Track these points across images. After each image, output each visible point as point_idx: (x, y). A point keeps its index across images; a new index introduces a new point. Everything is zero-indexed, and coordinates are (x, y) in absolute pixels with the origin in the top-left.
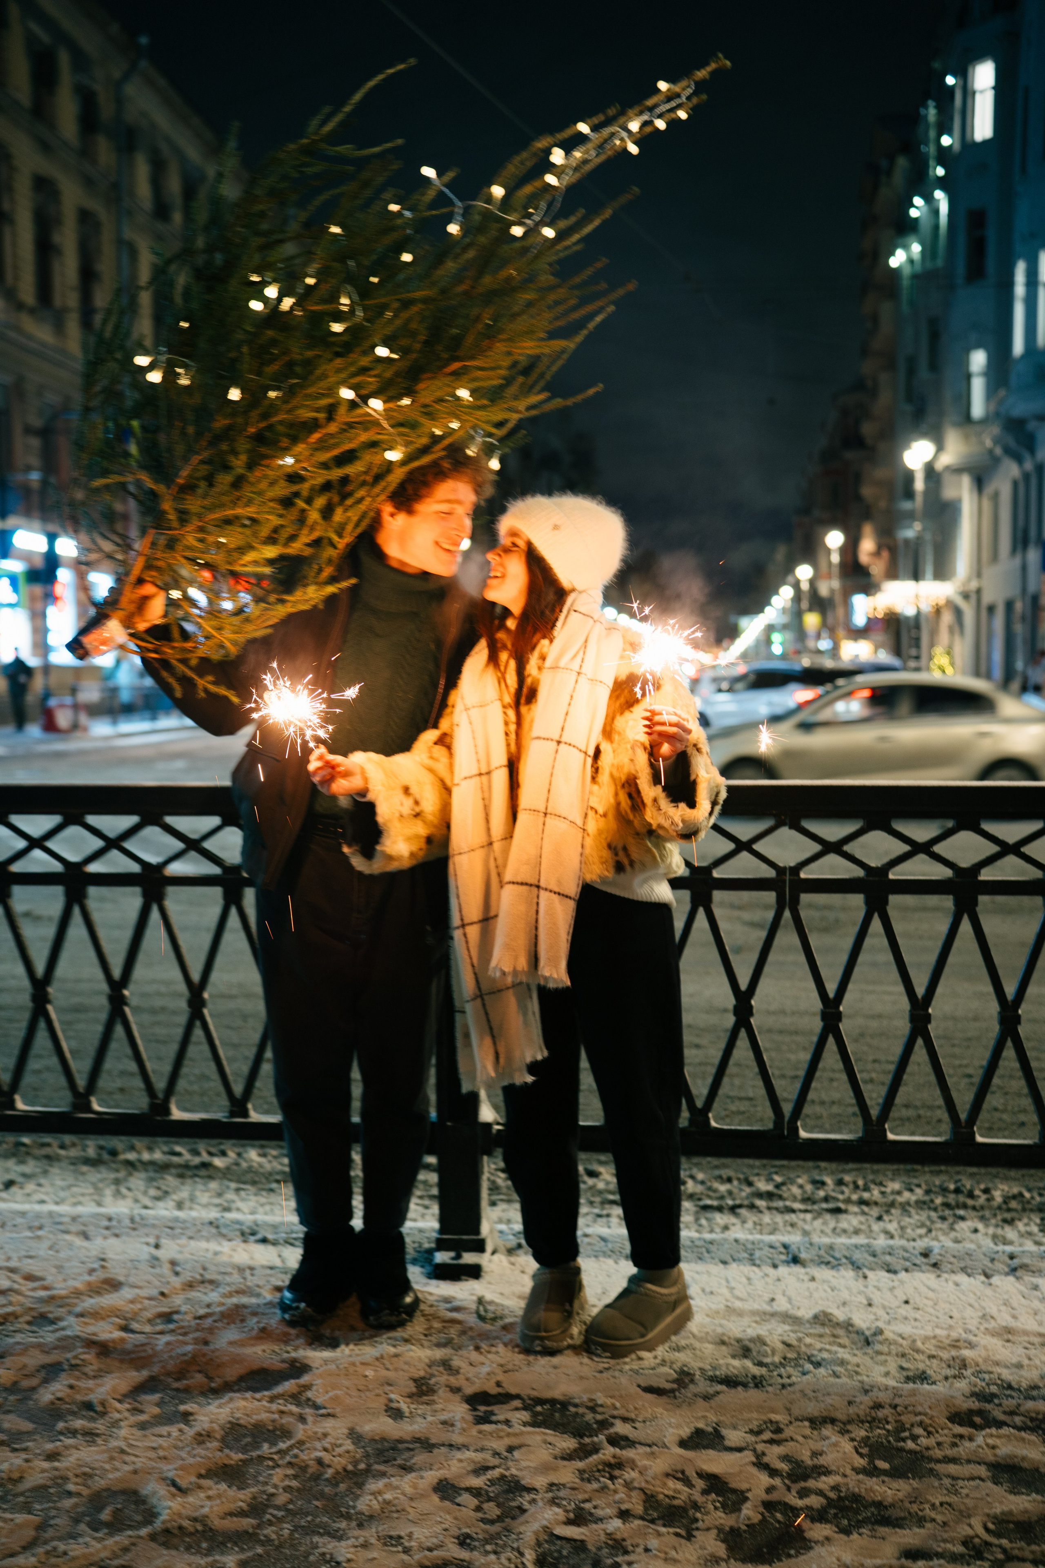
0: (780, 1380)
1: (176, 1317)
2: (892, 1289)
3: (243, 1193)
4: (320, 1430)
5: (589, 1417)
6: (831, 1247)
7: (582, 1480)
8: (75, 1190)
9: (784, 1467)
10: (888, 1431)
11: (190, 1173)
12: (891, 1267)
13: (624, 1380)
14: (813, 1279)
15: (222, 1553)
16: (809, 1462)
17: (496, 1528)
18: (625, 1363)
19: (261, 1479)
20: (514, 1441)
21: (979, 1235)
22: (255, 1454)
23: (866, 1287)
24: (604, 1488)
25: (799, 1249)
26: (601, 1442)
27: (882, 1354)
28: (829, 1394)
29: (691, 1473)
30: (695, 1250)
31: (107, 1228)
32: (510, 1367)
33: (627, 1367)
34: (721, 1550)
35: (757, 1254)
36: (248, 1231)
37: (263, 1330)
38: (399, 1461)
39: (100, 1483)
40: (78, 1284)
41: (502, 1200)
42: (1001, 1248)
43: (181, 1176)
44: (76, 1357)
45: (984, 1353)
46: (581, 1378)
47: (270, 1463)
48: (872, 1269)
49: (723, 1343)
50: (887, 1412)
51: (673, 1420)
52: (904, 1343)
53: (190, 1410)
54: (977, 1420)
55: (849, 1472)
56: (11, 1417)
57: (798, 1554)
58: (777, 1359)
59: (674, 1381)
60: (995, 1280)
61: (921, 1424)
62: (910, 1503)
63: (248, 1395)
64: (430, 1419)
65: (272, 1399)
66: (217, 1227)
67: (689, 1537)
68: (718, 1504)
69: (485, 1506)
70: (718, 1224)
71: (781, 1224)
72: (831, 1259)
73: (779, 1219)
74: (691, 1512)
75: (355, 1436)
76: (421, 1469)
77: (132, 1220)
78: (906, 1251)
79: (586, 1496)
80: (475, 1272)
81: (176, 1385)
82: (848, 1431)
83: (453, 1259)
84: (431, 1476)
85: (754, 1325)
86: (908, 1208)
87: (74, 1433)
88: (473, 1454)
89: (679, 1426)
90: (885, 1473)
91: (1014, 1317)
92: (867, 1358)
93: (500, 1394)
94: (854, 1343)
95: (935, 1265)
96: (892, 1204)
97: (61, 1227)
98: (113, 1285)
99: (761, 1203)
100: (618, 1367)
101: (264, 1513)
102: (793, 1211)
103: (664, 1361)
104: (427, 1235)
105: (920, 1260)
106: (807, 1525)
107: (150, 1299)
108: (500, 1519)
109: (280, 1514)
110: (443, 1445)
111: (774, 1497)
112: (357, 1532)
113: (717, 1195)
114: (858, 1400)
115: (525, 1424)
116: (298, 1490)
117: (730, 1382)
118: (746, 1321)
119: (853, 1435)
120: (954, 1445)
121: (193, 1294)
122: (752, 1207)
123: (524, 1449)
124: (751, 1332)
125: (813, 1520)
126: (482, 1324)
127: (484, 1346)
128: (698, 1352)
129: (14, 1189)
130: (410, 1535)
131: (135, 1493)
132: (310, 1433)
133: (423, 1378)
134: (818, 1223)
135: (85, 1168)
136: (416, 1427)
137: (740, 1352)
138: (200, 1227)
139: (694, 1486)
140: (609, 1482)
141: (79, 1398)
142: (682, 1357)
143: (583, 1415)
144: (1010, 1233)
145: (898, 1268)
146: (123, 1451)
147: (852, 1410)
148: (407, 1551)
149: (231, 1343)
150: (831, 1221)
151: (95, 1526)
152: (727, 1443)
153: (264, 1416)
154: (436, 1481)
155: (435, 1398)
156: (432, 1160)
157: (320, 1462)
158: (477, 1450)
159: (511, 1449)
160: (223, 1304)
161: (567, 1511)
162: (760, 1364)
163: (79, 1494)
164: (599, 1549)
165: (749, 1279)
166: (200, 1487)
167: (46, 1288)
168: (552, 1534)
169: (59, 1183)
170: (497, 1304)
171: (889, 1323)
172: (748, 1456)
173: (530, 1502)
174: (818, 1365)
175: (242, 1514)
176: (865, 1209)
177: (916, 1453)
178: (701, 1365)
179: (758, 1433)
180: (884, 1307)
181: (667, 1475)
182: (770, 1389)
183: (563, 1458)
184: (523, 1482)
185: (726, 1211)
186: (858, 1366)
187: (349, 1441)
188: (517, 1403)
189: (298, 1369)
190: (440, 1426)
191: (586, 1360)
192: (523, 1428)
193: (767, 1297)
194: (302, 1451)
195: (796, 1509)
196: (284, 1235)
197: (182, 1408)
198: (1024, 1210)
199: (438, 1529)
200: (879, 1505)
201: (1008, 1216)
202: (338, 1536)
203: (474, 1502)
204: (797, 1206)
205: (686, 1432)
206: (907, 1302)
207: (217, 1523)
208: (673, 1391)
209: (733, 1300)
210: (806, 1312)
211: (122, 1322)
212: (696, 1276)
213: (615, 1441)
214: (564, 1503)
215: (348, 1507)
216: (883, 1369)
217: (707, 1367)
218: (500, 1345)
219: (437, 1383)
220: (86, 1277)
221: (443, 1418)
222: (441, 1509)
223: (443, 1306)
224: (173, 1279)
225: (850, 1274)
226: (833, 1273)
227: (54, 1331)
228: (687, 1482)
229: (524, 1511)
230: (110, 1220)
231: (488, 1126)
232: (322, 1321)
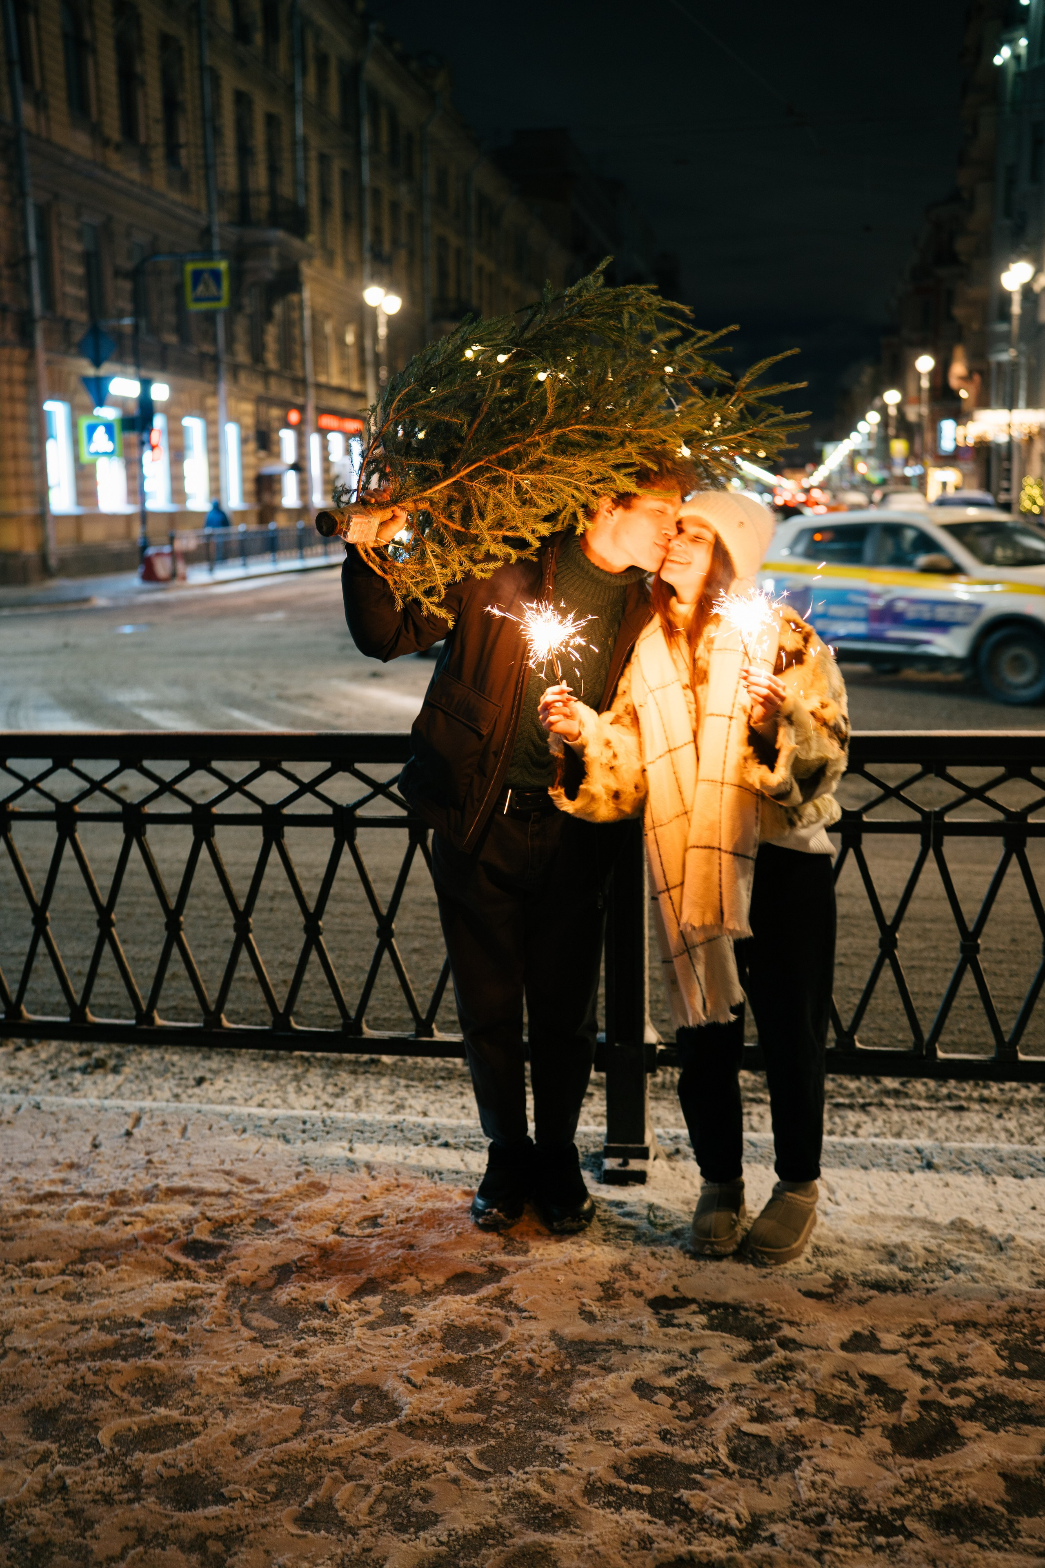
0: (925, 1285)
1: (380, 1220)
2: (1019, 1195)
3: (413, 1090)
4: (526, 1333)
5: (759, 1320)
6: (961, 1153)
7: (760, 1380)
8: (259, 1086)
9: (934, 1368)
10: (1025, 1334)
11: (361, 1070)
12: (1018, 1173)
13: (787, 1286)
14: (947, 1185)
15: (461, 1444)
16: (957, 1365)
17: (690, 1425)
19: (482, 1377)
20: (697, 1344)
22: (473, 1354)
23: (996, 1192)
24: (780, 1389)
25: (931, 1153)
26: (772, 1345)
27: (1014, 1259)
28: (970, 1299)
29: (854, 1374)
30: (835, 1155)
32: (684, 1272)
33: (787, 1272)
34: (886, 1445)
35: (894, 1159)
36: (429, 1135)
37: (459, 1234)
38: (599, 1362)
39: (345, 1379)
40: (289, 1187)
43: (354, 1072)
44: (301, 1259)
46: (748, 1283)
47: (488, 1363)
48: (1000, 1175)
49: (871, 1249)
50: (1022, 1316)
51: (833, 1324)
52: (1034, 1248)
53: (410, 1311)
55: (992, 1374)
56: (257, 1315)
57: (954, 1450)
58: (920, 1264)
59: (830, 1286)
63: (458, 1297)
64: (620, 1322)
65: (479, 1302)
66: (402, 1131)
67: (858, 1434)
68: (881, 1404)
69: (679, 1404)
70: (851, 1124)
71: (909, 1122)
72: (962, 1165)
73: (907, 1116)
74: (858, 1411)
75: (554, 1335)
76: (619, 1369)
77: (324, 1121)
78: (1030, 1156)
79: (765, 1396)
80: (640, 1178)
81: (392, 1288)
82: (989, 1335)
83: (621, 1165)
84: (628, 1377)
85: (897, 1230)
86: (1025, 1105)
87: (314, 1332)
88: (663, 1357)
89: (839, 1330)
90: (1024, 1374)
92: (1001, 1264)
93: (678, 1298)
94: (988, 1248)
96: (1010, 1102)
97: (263, 1130)
99: (889, 1101)
101: (491, 1409)
102: (919, 1109)
105: (1043, 1165)
106: (959, 1422)
107: (354, 1202)
108: (693, 1416)
109: (504, 1410)
110: (635, 1347)
111: (928, 1396)
112: (572, 1428)
113: (848, 1092)
114: (996, 1304)
115: (704, 1327)
116: (516, 1388)
117: (881, 1286)
118: (889, 1226)
119: (994, 1339)
121: (391, 1198)
122: (881, 1105)
123: (706, 1352)
124: (896, 1238)
125: (964, 1418)
126: (653, 1230)
127: (659, 1250)
128: (849, 1258)
129: (205, 1085)
130: (618, 1430)
131: (377, 1388)
132: (517, 1334)
133: (608, 1283)
134: (942, 1121)
135: (265, 1064)
136: (609, 1330)
137: (886, 1257)
138: (386, 1131)
139: (858, 1387)
140: (784, 1383)
141: (312, 1299)
142: (835, 1263)
143: (753, 1319)
145: (1023, 1173)
146: (359, 1350)
147: (992, 1314)
148: (617, 1444)
149: (434, 1247)
150: (955, 1119)
151: (351, 1417)
152: (883, 1346)
153: (475, 1318)
154: (633, 1380)
155: (622, 1301)
157: (530, 1362)
158: (664, 1352)
159: (694, 1351)
160: (421, 1209)
161: (749, 1409)
162: (905, 1269)
163: (330, 1388)
164: (782, 1444)
165: (888, 1185)
166: (432, 1385)
167: (260, 1191)
168: (739, 1431)
169: (245, 1079)
170: (664, 1210)
171: (1019, 1229)
172: (902, 1358)
173: (717, 1401)
174: (957, 1270)
175: (471, 1409)
176: (986, 1106)
178: (853, 1270)
179: (909, 1336)
180: (1013, 1213)
181: (834, 1376)
182: (917, 1294)
183: (741, 1360)
184: (709, 1383)
185: (857, 1109)
186: (994, 1271)
187: (552, 1343)
188: (694, 1307)
189: (496, 1272)
190: (630, 1329)
192: (702, 1331)
193: (907, 1202)
194: (514, 1352)
195: (949, 1408)
196: (465, 1139)
197: (402, 1309)
199: (641, 1425)
200: (1021, 1404)
202: (558, 1431)
203: (669, 1401)
204: (923, 1104)
205: (845, 1335)
206: (1034, 1208)
207: (453, 1418)
208: (830, 1295)
209: (876, 1206)
210: (944, 1219)
211: (335, 1226)
212: (841, 1182)
213: (785, 1343)
214: (747, 1402)
215: (561, 1404)
216: (1016, 1274)
217: (859, 1272)
218: (672, 1250)
219: (621, 1288)
220: (294, 1181)
221: (632, 1321)
222: (640, 1406)
223: (616, 1211)
224: (371, 1183)
225: (981, 1179)
226: (964, 1178)
227: (277, 1234)
228: (851, 1382)
229: (713, 1409)
230: (304, 1123)
231: (653, 1046)
232: (511, 1226)
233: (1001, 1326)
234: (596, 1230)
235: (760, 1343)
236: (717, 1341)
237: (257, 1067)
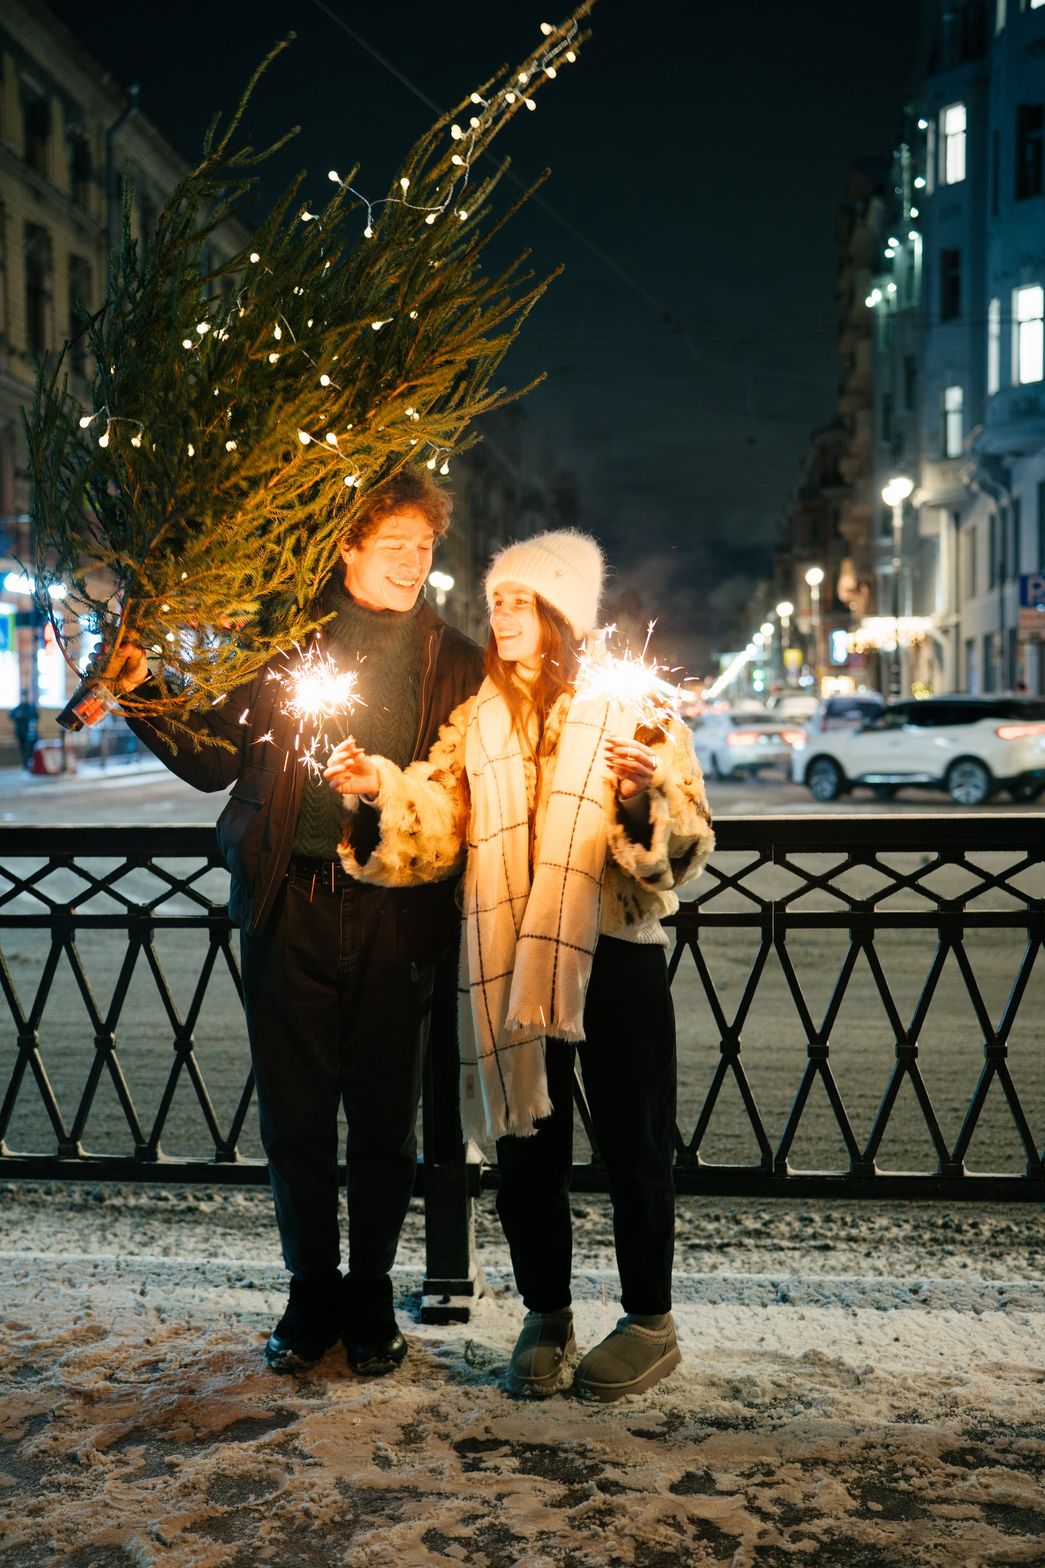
0: (771, 1422)
1: (161, 1365)
2: (882, 1326)
3: (229, 1238)
4: (307, 1481)
5: (579, 1462)
6: (820, 1285)
7: (573, 1527)
8: (60, 1236)
9: (776, 1510)
10: (880, 1471)
11: (176, 1218)
12: (881, 1305)
13: (614, 1424)
14: (802, 1318)
16: (801, 1505)
18: (615, 1407)
19: (247, 1531)
20: (504, 1489)
21: (968, 1270)
22: (241, 1506)
23: (856, 1325)
24: (595, 1535)
25: (788, 1287)
26: (591, 1488)
27: (873, 1393)
28: (820, 1435)
29: (682, 1518)
30: (684, 1290)
31: (93, 1275)
32: (499, 1412)
33: (617, 1411)
35: (746, 1293)
37: (248, 1377)
38: (387, 1511)
39: (83, 1539)
40: (64, 1333)
41: (489, 1242)
42: (990, 1283)
43: (168, 1221)
44: (60, 1408)
45: (975, 1390)
46: (570, 1422)
47: (257, 1515)
48: (861, 1307)
49: (713, 1384)
50: (879, 1451)
51: (663, 1465)
52: (895, 1381)
53: (175, 1461)
54: (970, 1458)
55: (841, 1514)
58: (767, 1400)
59: (664, 1424)
60: (985, 1315)
61: (913, 1463)
62: (904, 1545)
63: (235, 1444)
64: (418, 1467)
65: (258, 1449)
66: (204, 1273)
68: (710, 1550)
69: (474, 1556)
70: (706, 1263)
71: (769, 1263)
72: (820, 1297)
73: (767, 1257)
74: (682, 1559)
75: (341, 1485)
76: (409, 1519)
77: (118, 1266)
78: (895, 1287)
79: (577, 1544)
80: (463, 1316)
81: (160, 1436)
82: (840, 1473)
83: (440, 1302)
84: (420, 1526)
85: (744, 1365)
86: (896, 1244)
87: (58, 1487)
88: (462, 1503)
89: (669, 1470)
90: (877, 1514)
91: (1005, 1353)
92: (857, 1396)
93: (488, 1440)
94: (844, 1382)
95: (924, 1301)
96: (880, 1241)
97: (46, 1275)
98: (99, 1333)
99: (749, 1242)
100: (608, 1411)
102: (782, 1249)
103: (653, 1403)
104: (414, 1278)
105: (909, 1297)
107: (135, 1347)
110: (432, 1494)
111: (766, 1541)
113: (706, 1234)
114: (849, 1440)
115: (514, 1471)
116: (285, 1542)
117: (721, 1424)
118: (736, 1361)
119: (845, 1476)
120: (947, 1485)
121: (179, 1341)
122: (740, 1245)
123: (513, 1497)
124: (741, 1373)
125: (806, 1564)
126: (470, 1369)
127: (473, 1390)
128: (688, 1394)
131: (119, 1548)
132: (297, 1483)
133: (412, 1425)
134: (806, 1261)
135: (71, 1215)
136: (404, 1476)
137: (731, 1393)
138: (185, 1273)
139: (685, 1532)
140: (600, 1529)
141: (62, 1450)
142: (672, 1400)
143: (572, 1461)
144: (999, 1268)
145: (887, 1305)
146: (106, 1505)
147: (844, 1451)
149: (216, 1391)
150: (819, 1258)
152: (719, 1487)
153: (250, 1466)
154: (425, 1531)
155: (424, 1445)
156: (419, 1202)
157: (306, 1513)
158: (465, 1499)
159: (500, 1497)
160: (210, 1352)
161: (558, 1560)
162: (750, 1405)
163: (62, 1551)
165: (738, 1319)
166: (185, 1542)
167: (31, 1338)
169: (45, 1229)
170: (485, 1348)
171: (880, 1361)
172: (740, 1500)
173: (520, 1552)
174: (808, 1405)
176: (854, 1245)
177: (909, 1493)
178: (691, 1407)
179: (750, 1476)
180: (874, 1345)
181: (659, 1521)
182: (761, 1430)
183: (553, 1506)
184: (512, 1531)
185: (714, 1250)
186: (849, 1405)
187: (336, 1491)
188: (506, 1449)
189: (285, 1417)
190: (429, 1474)
191: (575, 1404)
192: (512, 1475)
193: (757, 1336)
194: (289, 1502)
195: (788, 1553)
196: (270, 1280)
197: (167, 1459)
198: (1012, 1244)
200: (872, 1547)
201: (996, 1250)
203: (465, 1552)
204: (785, 1243)
205: (676, 1476)
206: (897, 1340)
208: (663, 1434)
209: (722, 1340)
210: (796, 1352)
211: (109, 1372)
212: (685, 1317)
213: (606, 1486)
214: (554, 1551)
215: (336, 1560)
216: (874, 1408)
217: (698, 1409)
218: (489, 1390)
219: (425, 1430)
220: (72, 1326)
221: (431, 1466)
222: (429, 1560)
223: (431, 1351)
224: (159, 1326)
225: (840, 1312)
226: (822, 1311)
227: (39, 1382)
228: (678, 1527)
229: (515, 1561)
230: (96, 1267)
231: (476, 1167)
232: (309, 1369)
233: (854, 1463)
234: (406, 1369)
235: (577, 1486)
236: (528, 1485)
237: (61, 1217)
